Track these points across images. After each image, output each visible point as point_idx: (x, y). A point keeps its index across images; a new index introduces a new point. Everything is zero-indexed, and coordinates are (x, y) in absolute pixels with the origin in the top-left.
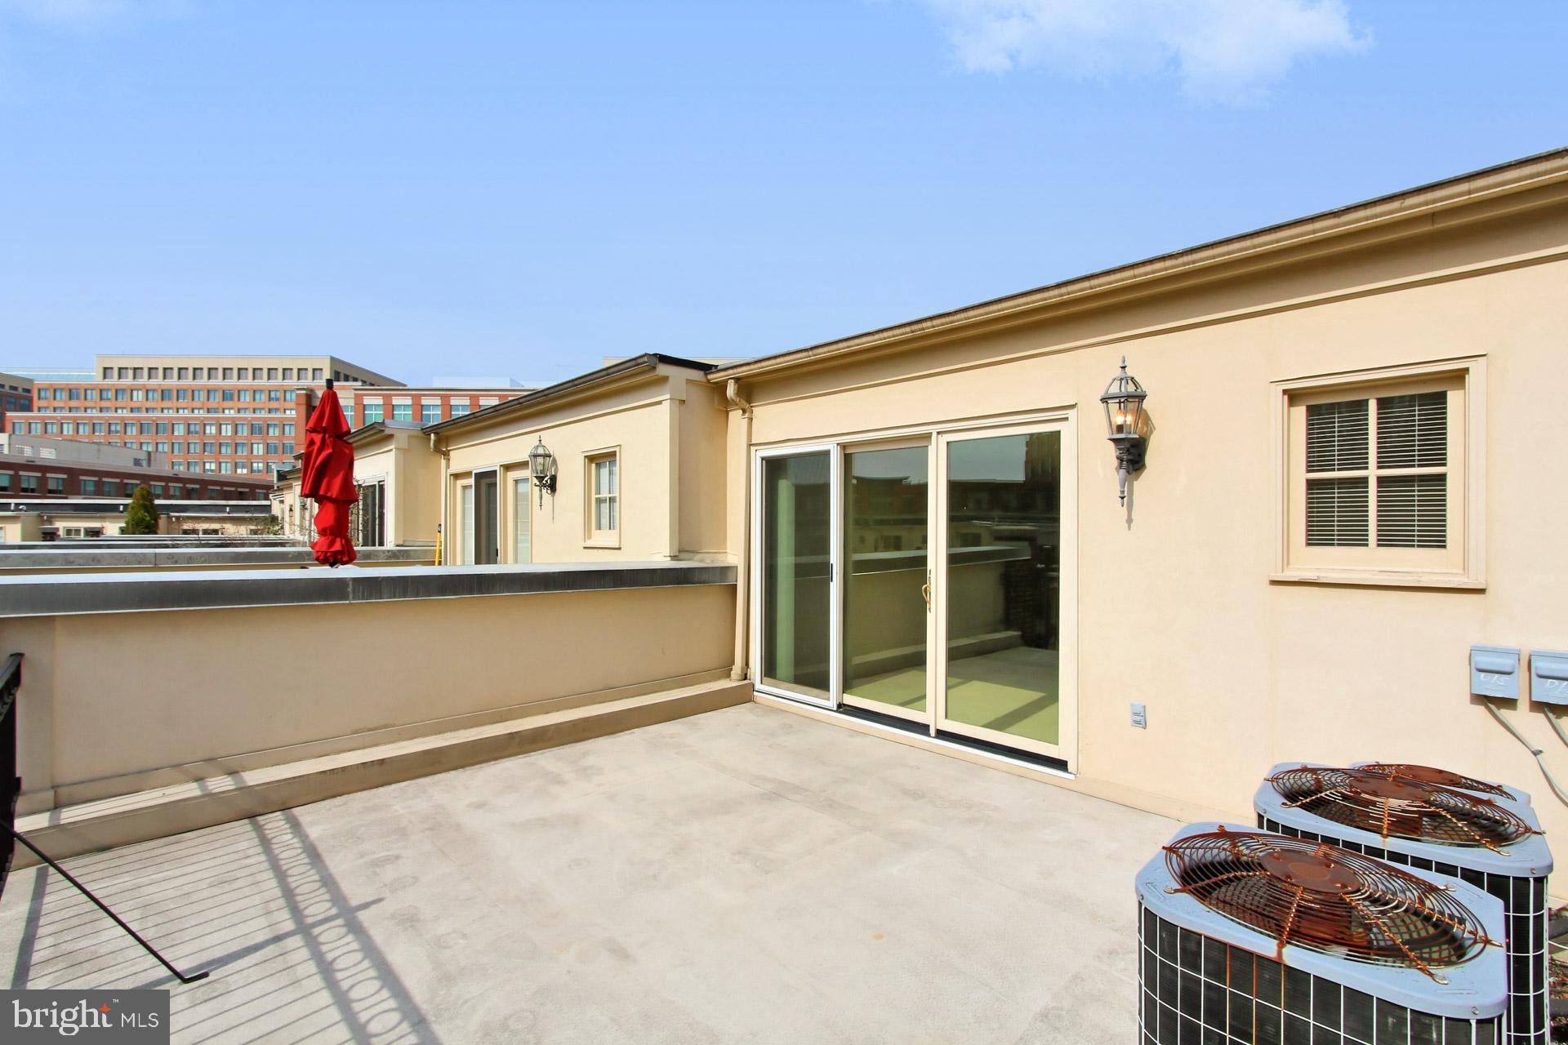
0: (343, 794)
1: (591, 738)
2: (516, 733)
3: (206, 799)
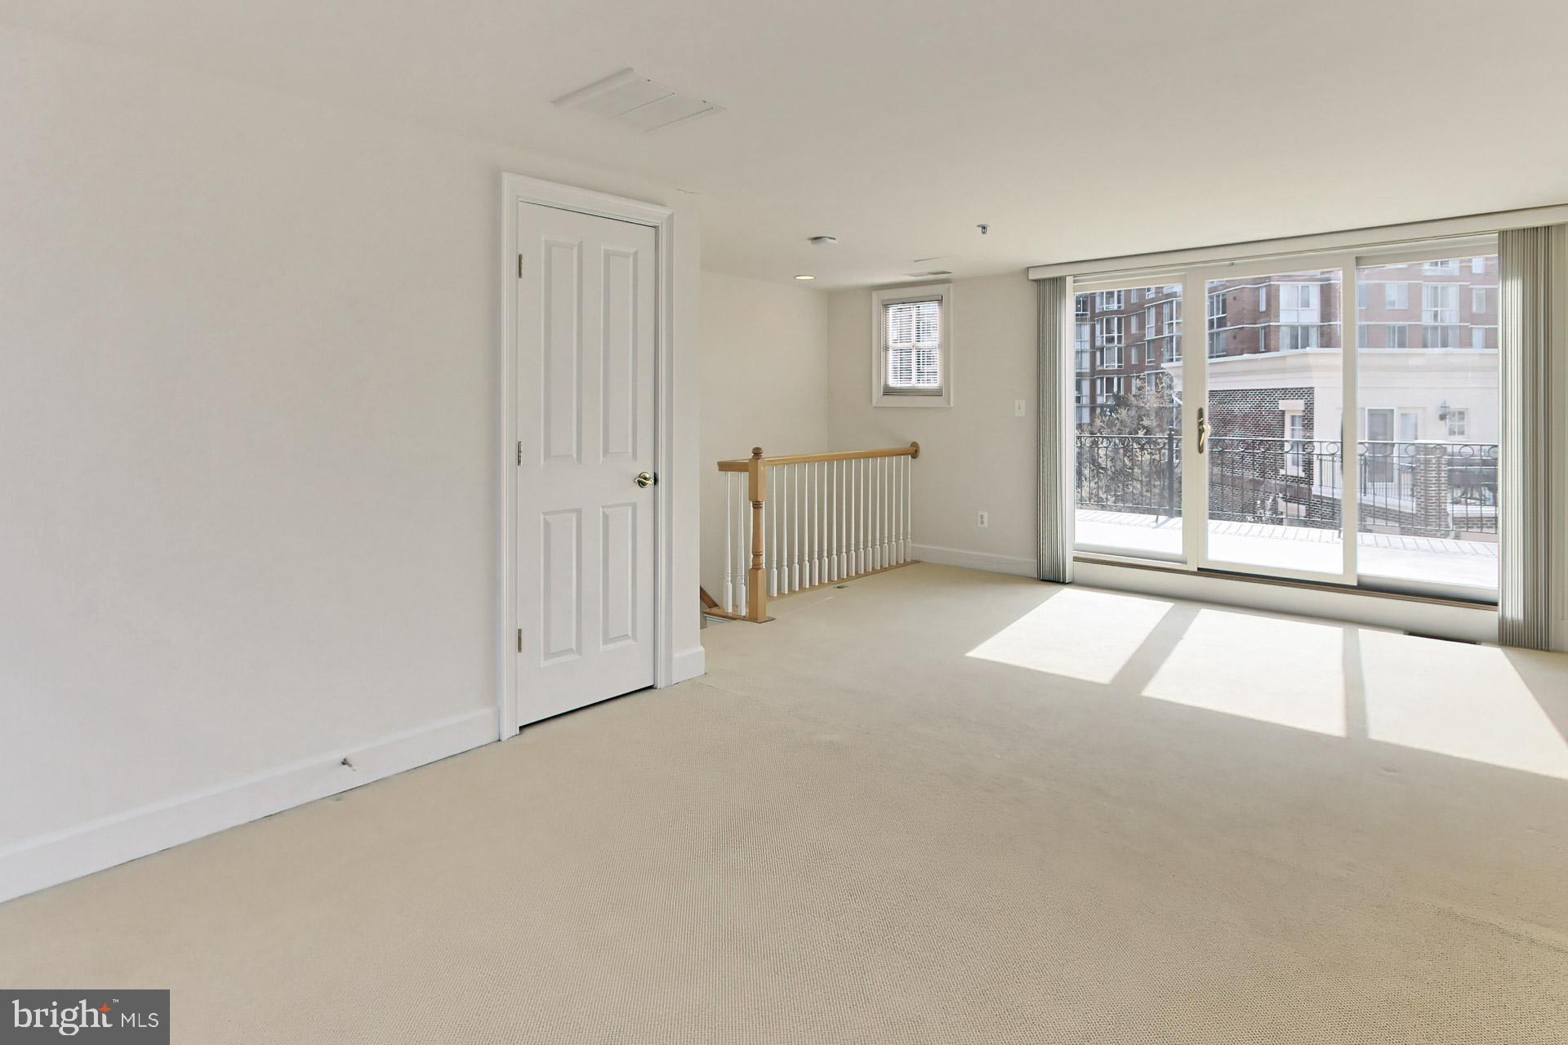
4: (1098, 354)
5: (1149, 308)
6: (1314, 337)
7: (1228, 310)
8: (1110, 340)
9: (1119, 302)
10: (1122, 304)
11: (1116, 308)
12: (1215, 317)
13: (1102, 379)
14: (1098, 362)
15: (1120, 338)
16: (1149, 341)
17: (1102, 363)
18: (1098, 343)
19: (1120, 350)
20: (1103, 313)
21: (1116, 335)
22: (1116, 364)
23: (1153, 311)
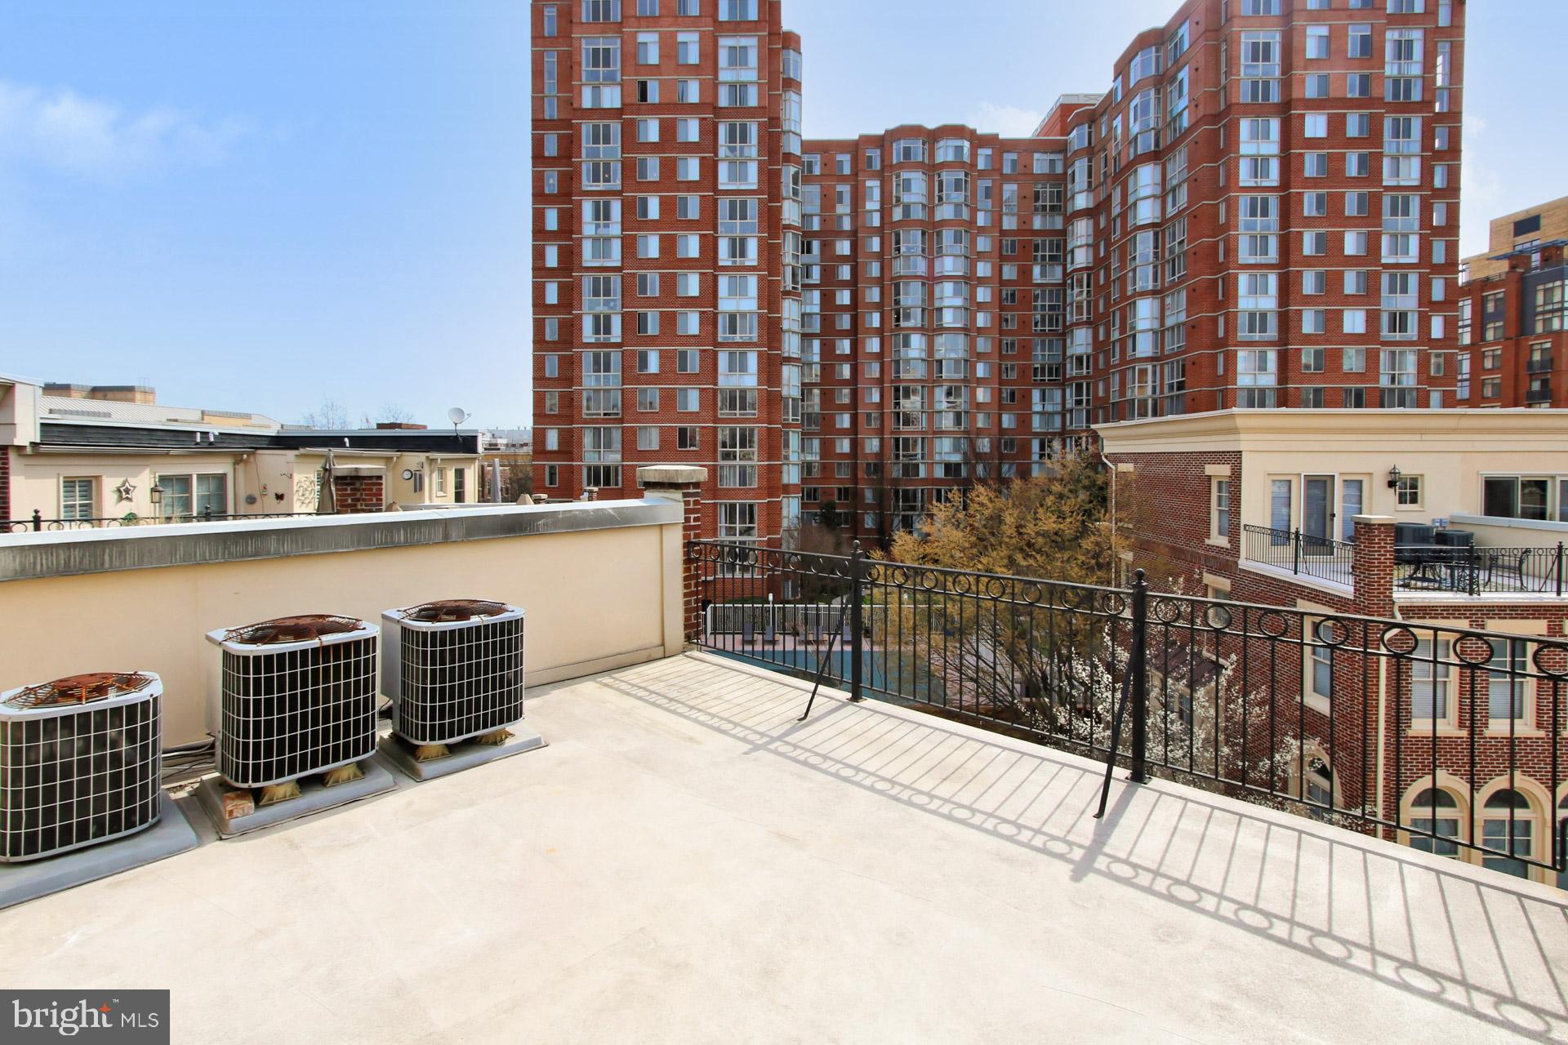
4: (1068, 416)
5: (1113, 373)
6: (1271, 398)
7: (1186, 374)
8: (1079, 402)
9: (1088, 368)
10: (1091, 370)
11: (1085, 374)
12: (1175, 381)
13: (1071, 438)
14: (1068, 423)
15: (1088, 401)
16: (1113, 403)
17: (1071, 423)
18: (1068, 406)
19: (1088, 412)
20: (1073, 378)
21: (1084, 398)
22: (1084, 425)
23: (1117, 377)
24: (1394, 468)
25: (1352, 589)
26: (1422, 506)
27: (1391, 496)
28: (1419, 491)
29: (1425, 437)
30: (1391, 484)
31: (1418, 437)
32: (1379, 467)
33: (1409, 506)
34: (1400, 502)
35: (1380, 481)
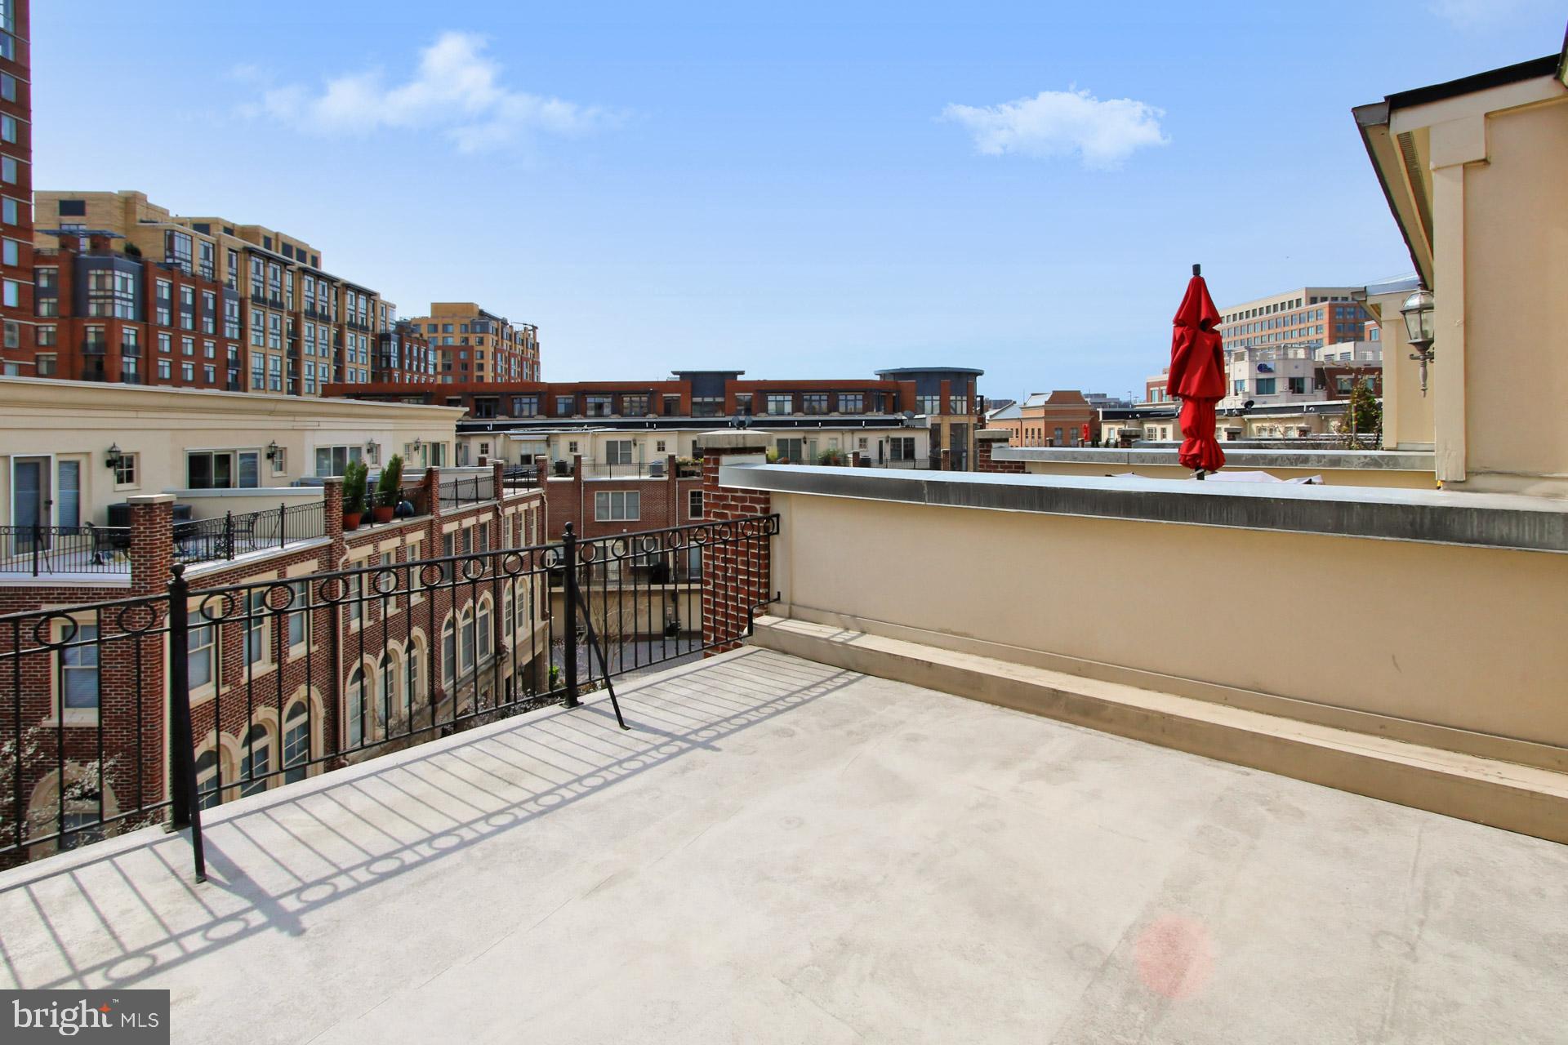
0: (903, 682)
1: (1172, 747)
2: (1063, 692)
3: (824, 642)
24: (114, 446)
25: (129, 577)
26: (138, 484)
27: (110, 474)
28: (134, 469)
29: (141, 414)
30: (110, 464)
31: (133, 414)
32: (97, 445)
33: (126, 486)
34: (120, 481)
35: (98, 461)
